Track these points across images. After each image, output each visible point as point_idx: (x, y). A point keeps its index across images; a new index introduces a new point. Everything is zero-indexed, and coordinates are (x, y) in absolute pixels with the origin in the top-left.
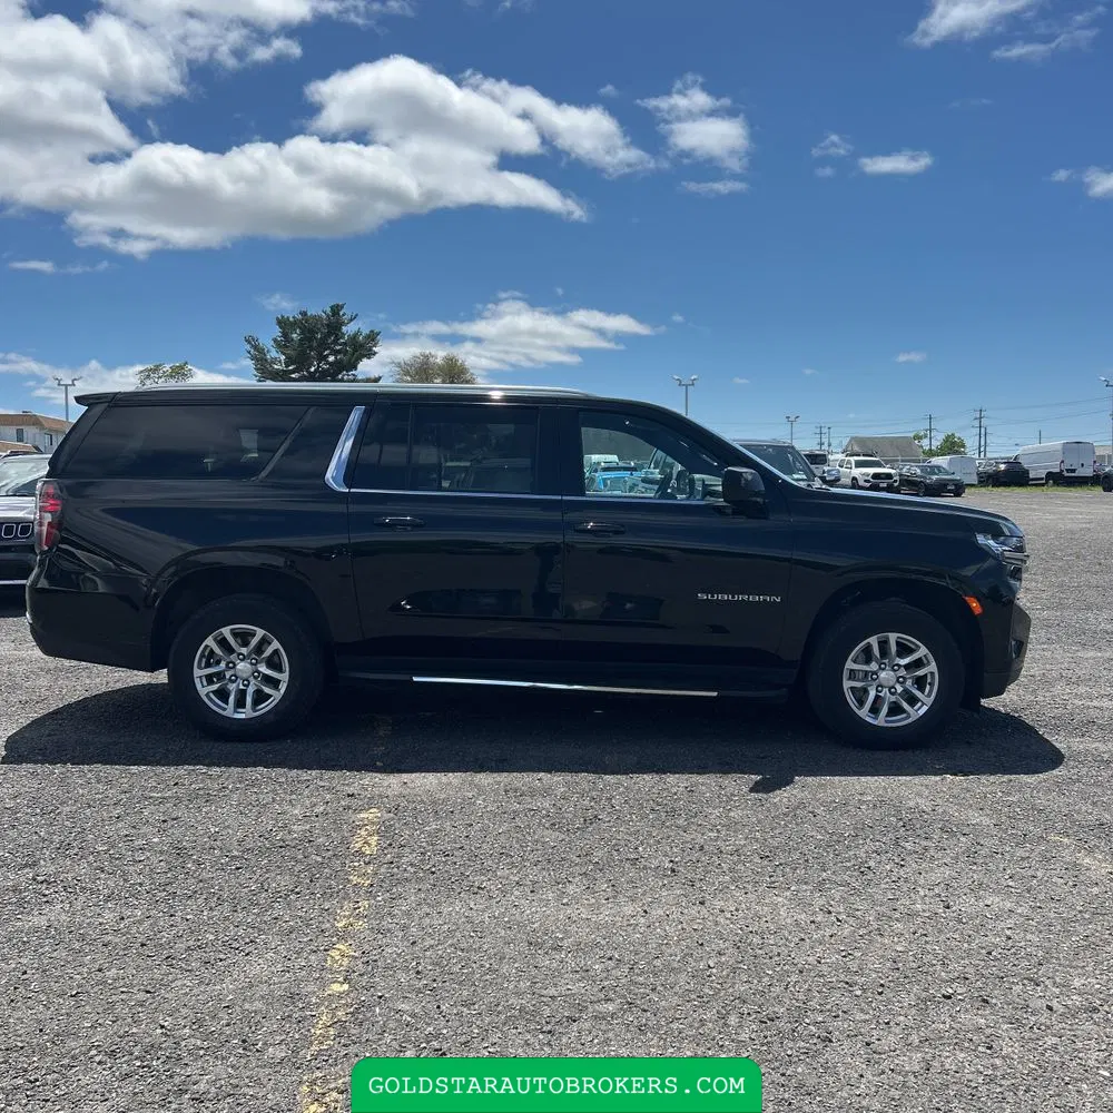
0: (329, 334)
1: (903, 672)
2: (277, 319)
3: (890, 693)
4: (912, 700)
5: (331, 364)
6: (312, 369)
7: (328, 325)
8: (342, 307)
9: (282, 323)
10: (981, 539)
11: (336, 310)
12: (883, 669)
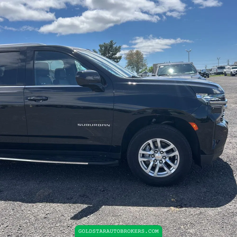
0: (110, 48)
1: (165, 154)
2: (99, 45)
3: (160, 162)
4: (169, 167)
5: (111, 54)
6: (107, 56)
7: (110, 46)
8: (113, 41)
9: (100, 46)
10: (198, 96)
11: (111, 42)
12: (157, 153)
